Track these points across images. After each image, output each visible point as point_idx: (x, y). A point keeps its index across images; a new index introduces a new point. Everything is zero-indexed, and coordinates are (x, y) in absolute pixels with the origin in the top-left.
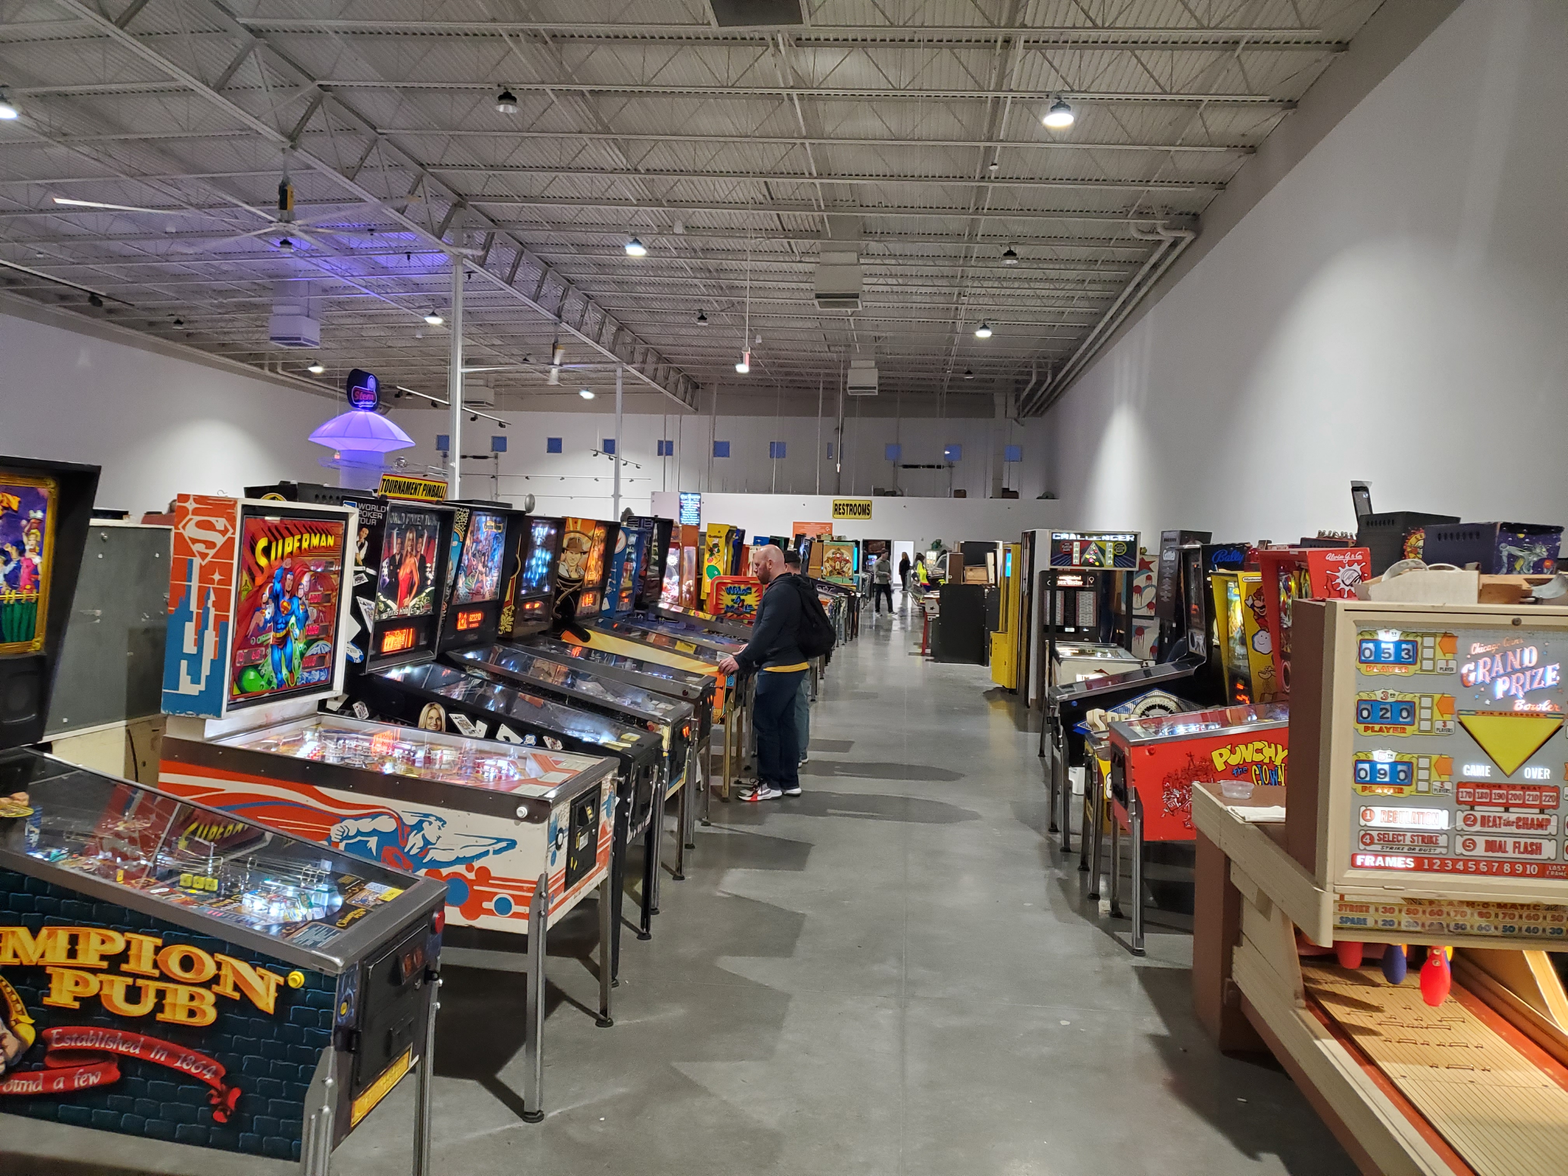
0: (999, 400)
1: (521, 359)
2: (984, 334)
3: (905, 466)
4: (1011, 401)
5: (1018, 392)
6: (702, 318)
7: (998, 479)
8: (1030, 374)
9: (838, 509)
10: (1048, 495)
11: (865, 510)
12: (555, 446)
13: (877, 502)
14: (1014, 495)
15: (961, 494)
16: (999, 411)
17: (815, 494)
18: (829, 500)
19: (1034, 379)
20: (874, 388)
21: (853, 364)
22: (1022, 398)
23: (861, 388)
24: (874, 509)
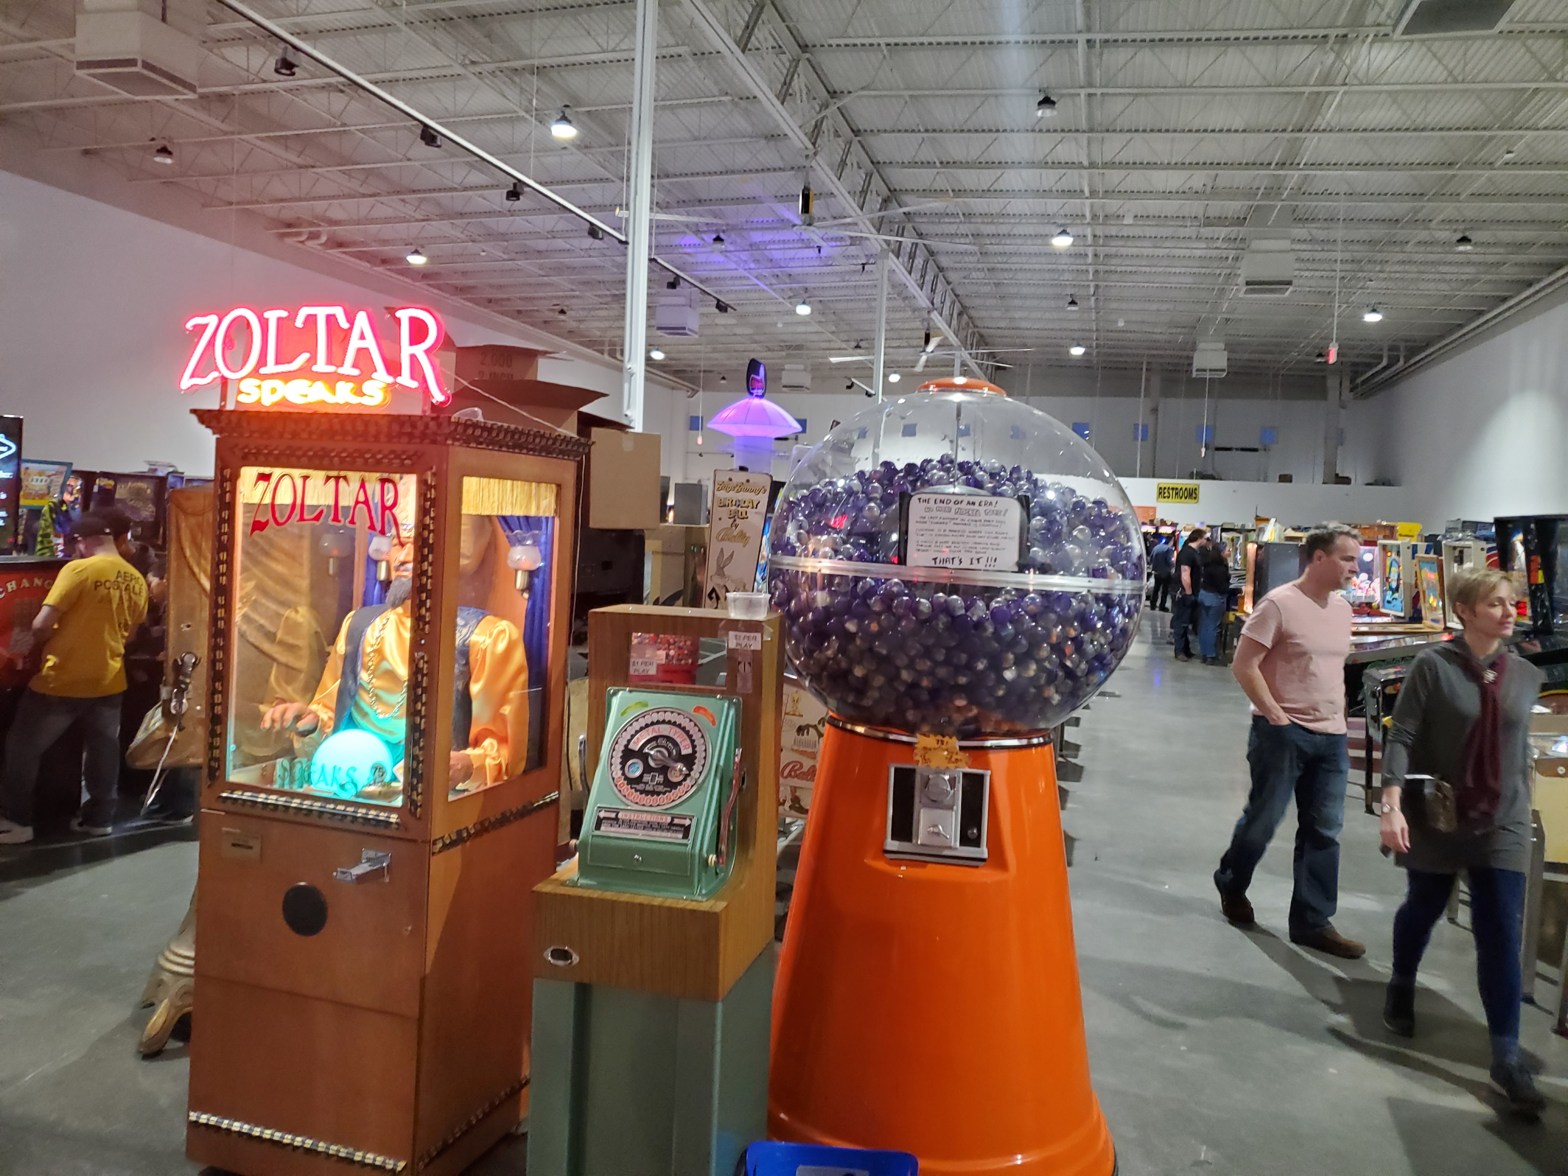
0: (1332, 383)
1: (854, 344)
2: (1372, 318)
3: (1218, 449)
4: (1347, 384)
5: (1355, 375)
6: (1073, 303)
7: (1330, 464)
8: (1381, 357)
9: (1162, 492)
10: (1382, 481)
11: (1192, 494)
13: (1205, 486)
14: (1346, 481)
15: (1286, 478)
16: (1333, 395)
17: (1134, 476)
18: (1152, 484)
19: (1385, 363)
20: (1223, 370)
21: (1201, 346)
22: (1359, 380)
23: (1211, 370)
24: (1202, 493)
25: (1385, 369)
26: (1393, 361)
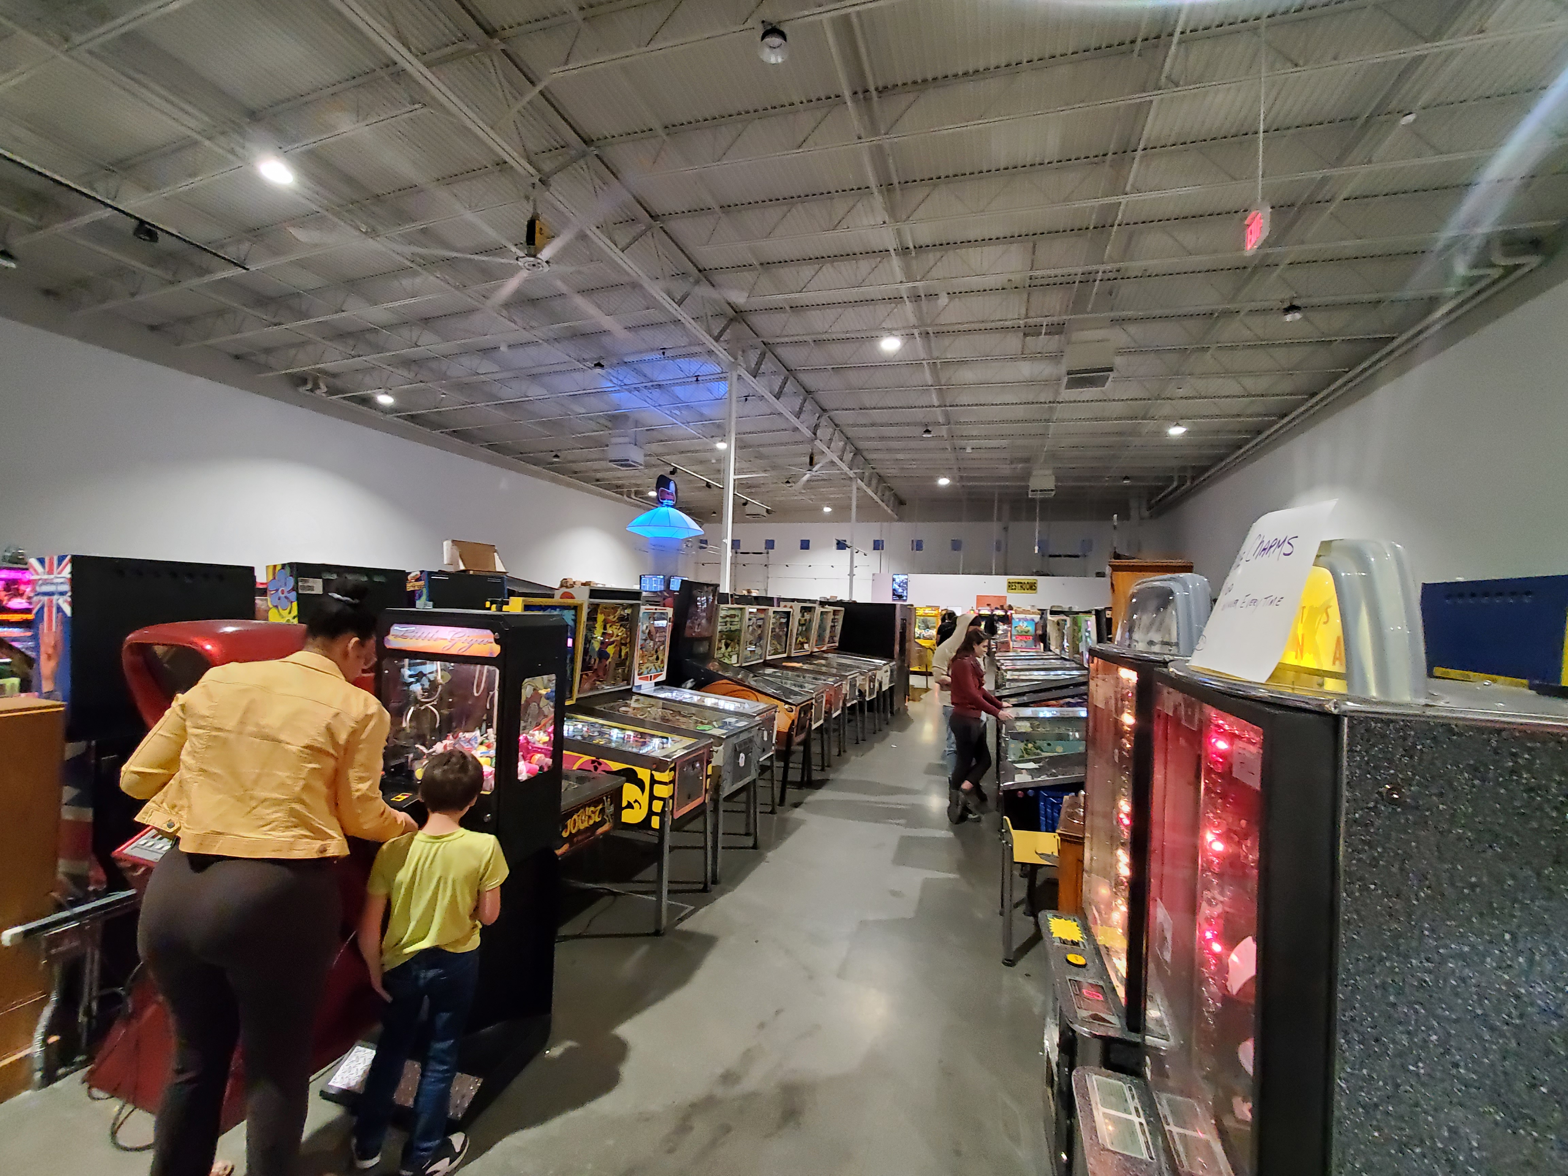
0: (1134, 504)
2: (1177, 430)
3: (1051, 556)
4: (1145, 504)
6: (927, 431)
9: (1011, 586)
11: (1032, 587)
12: (805, 545)
13: (1041, 581)
15: (1101, 575)
16: (1135, 514)
17: (992, 574)
18: (1003, 580)
19: (1175, 484)
20: (1052, 490)
21: (1034, 473)
22: (1153, 501)
23: (1041, 491)
24: (1039, 586)
25: (1176, 489)
26: (1182, 481)
